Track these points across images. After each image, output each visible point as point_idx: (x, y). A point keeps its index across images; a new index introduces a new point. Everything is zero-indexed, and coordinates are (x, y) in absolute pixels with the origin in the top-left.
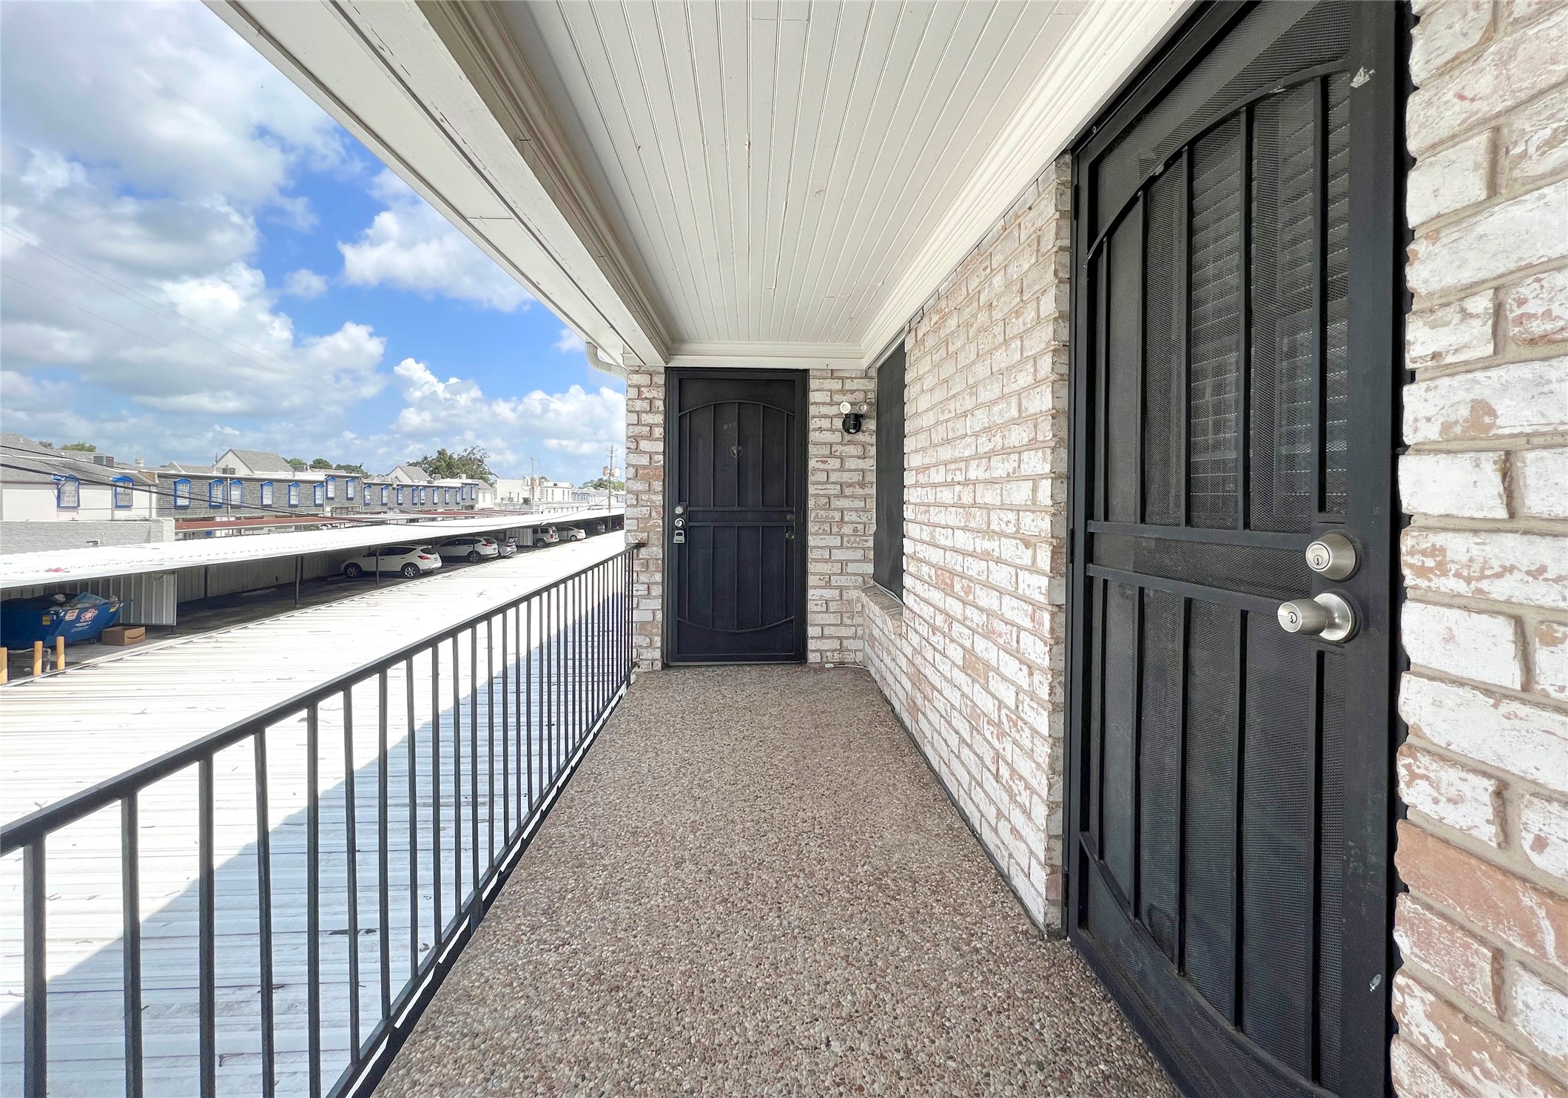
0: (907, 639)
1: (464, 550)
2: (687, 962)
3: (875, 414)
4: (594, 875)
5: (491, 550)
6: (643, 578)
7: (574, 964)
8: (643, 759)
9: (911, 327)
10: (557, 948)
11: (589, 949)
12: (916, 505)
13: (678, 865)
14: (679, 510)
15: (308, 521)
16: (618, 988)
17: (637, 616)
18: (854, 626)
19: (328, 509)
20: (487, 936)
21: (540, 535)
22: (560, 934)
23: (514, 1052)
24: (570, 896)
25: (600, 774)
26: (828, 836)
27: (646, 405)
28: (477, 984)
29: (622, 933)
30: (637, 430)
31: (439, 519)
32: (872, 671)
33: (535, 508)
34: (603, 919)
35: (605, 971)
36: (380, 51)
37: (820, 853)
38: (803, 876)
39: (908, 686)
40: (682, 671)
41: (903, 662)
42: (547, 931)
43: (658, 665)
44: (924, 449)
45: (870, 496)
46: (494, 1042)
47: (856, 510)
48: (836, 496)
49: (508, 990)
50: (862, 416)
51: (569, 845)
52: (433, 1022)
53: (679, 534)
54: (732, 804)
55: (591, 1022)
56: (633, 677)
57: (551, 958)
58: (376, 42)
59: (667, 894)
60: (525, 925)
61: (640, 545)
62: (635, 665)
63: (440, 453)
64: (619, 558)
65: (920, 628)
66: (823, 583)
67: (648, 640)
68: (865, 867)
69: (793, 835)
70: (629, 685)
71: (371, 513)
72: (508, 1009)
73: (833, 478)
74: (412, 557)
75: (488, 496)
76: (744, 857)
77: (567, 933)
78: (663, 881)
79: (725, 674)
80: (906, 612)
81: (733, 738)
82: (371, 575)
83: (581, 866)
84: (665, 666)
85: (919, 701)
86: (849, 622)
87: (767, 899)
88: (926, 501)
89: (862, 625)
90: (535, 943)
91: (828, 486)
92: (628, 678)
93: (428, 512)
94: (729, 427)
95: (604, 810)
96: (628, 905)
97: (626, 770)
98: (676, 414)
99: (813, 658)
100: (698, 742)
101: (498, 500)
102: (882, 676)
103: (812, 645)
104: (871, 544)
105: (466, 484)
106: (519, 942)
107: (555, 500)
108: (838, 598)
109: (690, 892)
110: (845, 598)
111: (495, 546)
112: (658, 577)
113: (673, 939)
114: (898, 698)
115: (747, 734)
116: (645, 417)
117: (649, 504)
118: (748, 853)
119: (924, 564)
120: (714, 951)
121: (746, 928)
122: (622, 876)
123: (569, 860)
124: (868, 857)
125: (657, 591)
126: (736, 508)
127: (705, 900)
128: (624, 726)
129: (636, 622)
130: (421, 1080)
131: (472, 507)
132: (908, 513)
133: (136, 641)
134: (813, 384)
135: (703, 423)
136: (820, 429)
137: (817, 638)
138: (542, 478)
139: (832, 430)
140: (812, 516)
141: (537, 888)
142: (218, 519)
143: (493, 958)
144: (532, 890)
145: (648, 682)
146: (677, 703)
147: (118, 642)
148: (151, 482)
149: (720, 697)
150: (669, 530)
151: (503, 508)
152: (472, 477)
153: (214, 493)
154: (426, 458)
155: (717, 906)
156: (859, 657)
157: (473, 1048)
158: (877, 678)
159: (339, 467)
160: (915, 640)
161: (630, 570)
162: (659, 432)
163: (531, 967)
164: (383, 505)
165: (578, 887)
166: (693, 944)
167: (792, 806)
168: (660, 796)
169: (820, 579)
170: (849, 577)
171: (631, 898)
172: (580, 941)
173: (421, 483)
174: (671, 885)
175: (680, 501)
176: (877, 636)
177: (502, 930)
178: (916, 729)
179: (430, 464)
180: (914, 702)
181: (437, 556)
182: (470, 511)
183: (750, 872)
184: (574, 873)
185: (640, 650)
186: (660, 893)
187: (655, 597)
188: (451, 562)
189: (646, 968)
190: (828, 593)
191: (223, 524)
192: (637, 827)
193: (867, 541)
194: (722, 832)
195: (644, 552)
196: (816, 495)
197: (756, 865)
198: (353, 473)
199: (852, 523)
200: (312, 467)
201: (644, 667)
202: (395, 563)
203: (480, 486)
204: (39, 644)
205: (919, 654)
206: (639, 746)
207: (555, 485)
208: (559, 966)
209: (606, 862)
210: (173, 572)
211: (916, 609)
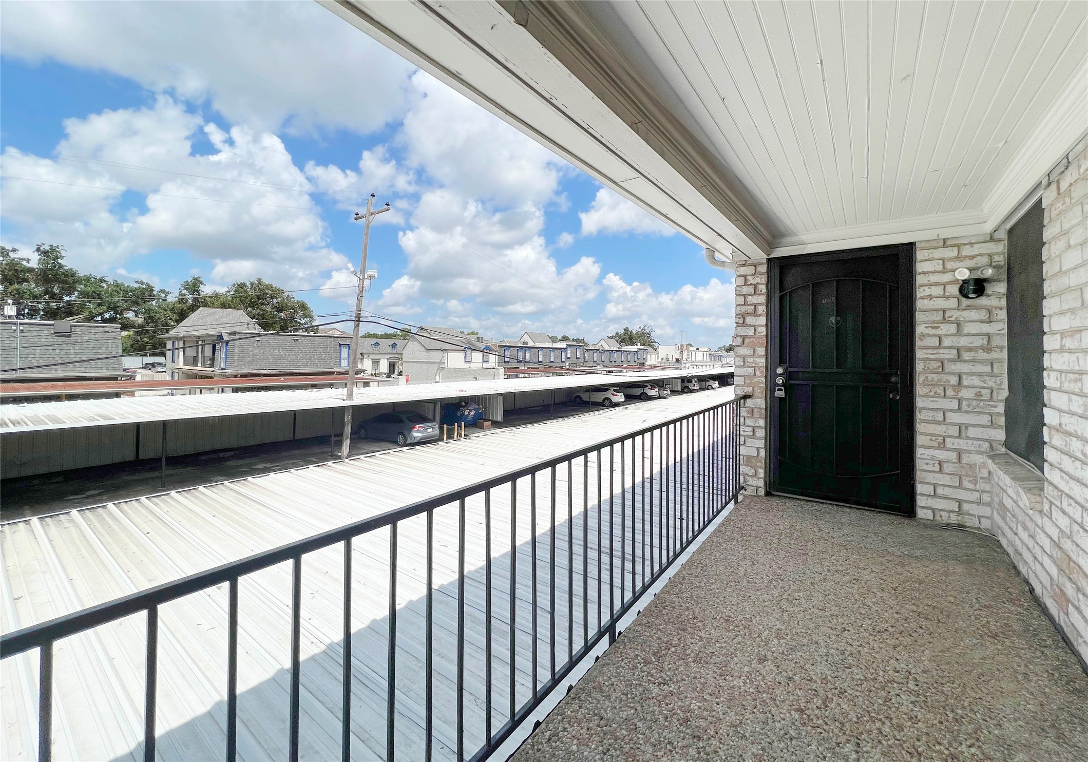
0: (1051, 519)
1: (638, 391)
2: (759, 747)
3: (1005, 277)
4: (692, 641)
5: (654, 392)
6: (749, 422)
7: (670, 702)
8: (742, 563)
9: (1051, 179)
10: (659, 684)
11: (682, 696)
12: (1061, 372)
13: (762, 660)
14: (780, 370)
15: (557, 370)
16: (699, 738)
17: (744, 451)
18: (978, 491)
19: (567, 364)
20: (616, 654)
21: (686, 384)
22: (663, 675)
23: (622, 743)
24: (673, 649)
25: (706, 566)
26: (925, 696)
27: (751, 290)
28: (606, 683)
29: (708, 696)
30: (744, 309)
31: (625, 371)
32: (1004, 542)
33: (683, 366)
34: (695, 678)
35: (691, 719)
36: (551, 100)
37: (912, 710)
38: (889, 724)
39: (1054, 571)
40: (783, 501)
41: (1047, 544)
42: (654, 668)
43: (762, 492)
44: (1072, 311)
45: (1000, 361)
46: (611, 729)
47: (980, 375)
48: (951, 360)
49: (624, 698)
50: (985, 280)
51: (677, 611)
52: (579, 695)
53: (781, 390)
54: (818, 627)
55: (677, 753)
56: (740, 498)
57: (655, 690)
58: (547, 96)
59: (748, 681)
60: (641, 657)
61: (746, 397)
62: (742, 488)
63: (625, 330)
64: (728, 406)
65: (1068, 509)
66: (935, 444)
67: (753, 471)
68: (973, 750)
69: (881, 679)
70: (736, 502)
71: (589, 367)
72: (622, 711)
73: (947, 342)
74: (609, 394)
75: (653, 356)
76: (824, 680)
77: (668, 676)
78: (746, 669)
79: (823, 510)
80: (1048, 489)
81: (826, 569)
82: (587, 403)
83: (683, 630)
84: (768, 494)
85: (1070, 590)
86: (971, 486)
87: (844, 728)
88: (1077, 368)
89: (989, 492)
90: (646, 673)
91: (941, 351)
92: (735, 497)
93: (618, 366)
94: (828, 301)
95: (705, 593)
96: (715, 676)
97: (726, 568)
98: (777, 295)
99: (921, 513)
100: (791, 563)
101: (660, 360)
102: (1016, 550)
103: (921, 501)
104: (1001, 409)
105: (640, 349)
106: (635, 667)
107: (697, 360)
108: (955, 461)
109: (769, 688)
110: (964, 461)
111: (657, 390)
112: (762, 423)
113: (749, 721)
114: (1039, 580)
115: (841, 568)
116: (751, 299)
117: (754, 365)
118: (829, 677)
119: (1074, 439)
120: (785, 751)
121: (820, 745)
122: (714, 651)
123: (676, 623)
124: (978, 740)
125: (761, 433)
126: (835, 370)
127: (783, 702)
128: (728, 534)
129: (744, 456)
130: (569, 730)
131: (643, 364)
132: (1049, 380)
133: (488, 428)
134: (920, 255)
135: (802, 301)
136: (930, 297)
137: (929, 496)
138: (688, 345)
139: (946, 297)
140: (919, 379)
141: (652, 634)
142: (520, 368)
143: (618, 671)
144: (649, 634)
145: (752, 503)
146: (776, 526)
147: (482, 427)
148: (495, 350)
149: (816, 530)
150: (771, 387)
151: (662, 365)
152: (644, 345)
153: (519, 354)
154: (617, 333)
155: (793, 712)
156: (986, 524)
157: (598, 726)
158: (1010, 551)
159: (573, 340)
160: (1063, 522)
161: (738, 415)
162: (762, 309)
163: (640, 689)
164: (594, 362)
165: (679, 645)
166: (766, 734)
167: (884, 651)
168: (752, 598)
169: (931, 440)
170: (970, 442)
171: (718, 671)
172: (676, 687)
173: (615, 349)
174: (753, 676)
175: (782, 362)
176: (1008, 506)
177: (626, 654)
178: (1065, 622)
179: (620, 337)
180: (1061, 590)
181: (622, 394)
182: (643, 367)
183: (830, 696)
184: (679, 634)
185: (747, 477)
186: (742, 678)
187: (759, 438)
188: (631, 398)
189: (724, 734)
190: (941, 455)
191: (523, 371)
192: (729, 616)
193: (995, 407)
194: (805, 648)
195: (749, 402)
196: (925, 360)
197: (837, 692)
198: (579, 343)
199: (974, 387)
200: (561, 340)
201: (750, 491)
202: (599, 397)
203: (648, 351)
204: (456, 424)
205: (1069, 538)
206: (739, 552)
207: (698, 349)
208: (659, 698)
209: (702, 634)
210: (501, 394)
211: (1063, 486)
